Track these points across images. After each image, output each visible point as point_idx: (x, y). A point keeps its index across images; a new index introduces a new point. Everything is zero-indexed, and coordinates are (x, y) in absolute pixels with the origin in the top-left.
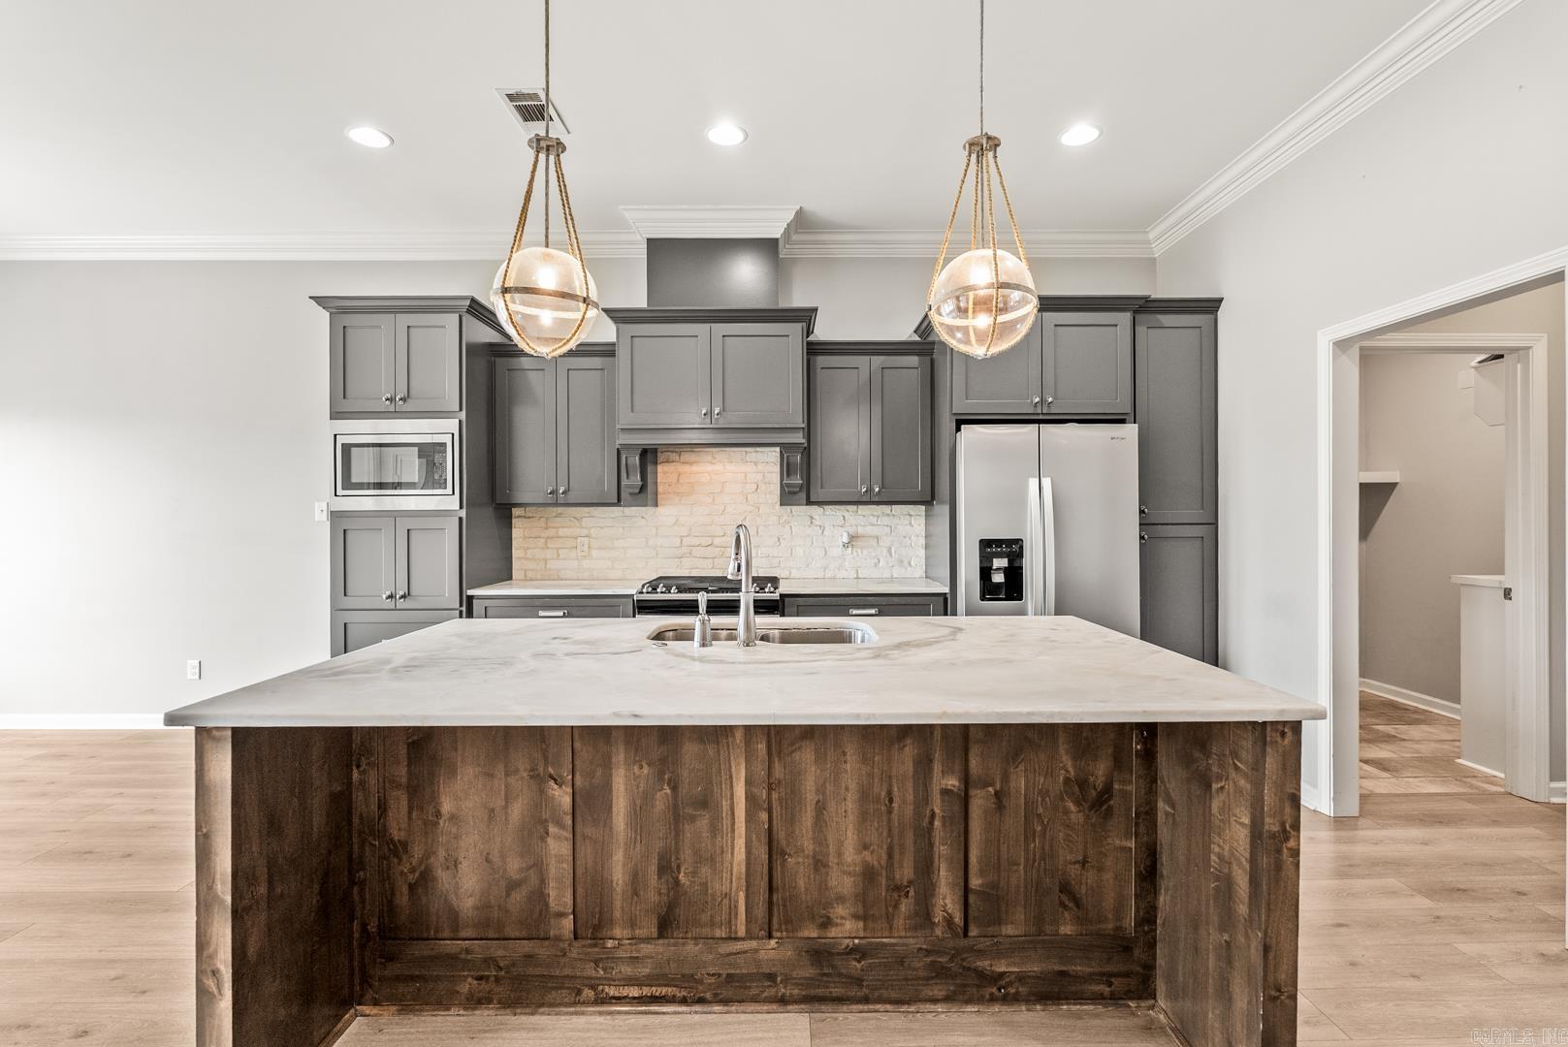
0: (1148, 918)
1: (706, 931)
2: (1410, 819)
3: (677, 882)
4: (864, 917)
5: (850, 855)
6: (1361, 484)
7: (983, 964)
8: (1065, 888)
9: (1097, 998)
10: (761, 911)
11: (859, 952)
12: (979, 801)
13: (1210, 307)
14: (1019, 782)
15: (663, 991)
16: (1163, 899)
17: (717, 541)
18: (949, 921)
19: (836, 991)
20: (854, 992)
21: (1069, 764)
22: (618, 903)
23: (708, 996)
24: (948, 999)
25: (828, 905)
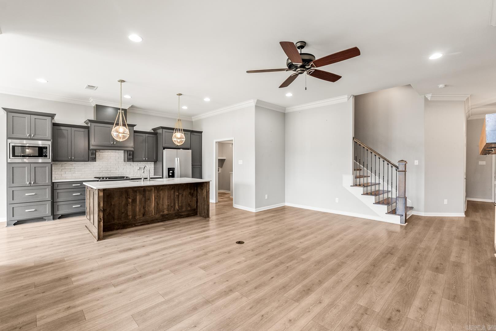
0: (197, 207)
1: (149, 215)
2: (223, 202)
3: (145, 209)
4: (168, 211)
5: (166, 204)
6: (218, 159)
7: (181, 214)
8: (189, 204)
9: (192, 216)
10: (156, 212)
11: (167, 215)
12: (180, 196)
13: (201, 132)
14: (184, 193)
15: (144, 223)
16: (198, 204)
17: (109, 169)
18: (177, 210)
19: (165, 220)
20: (168, 219)
21: (189, 191)
22: (137, 213)
23: (149, 223)
24: (177, 218)
25: (164, 210)
